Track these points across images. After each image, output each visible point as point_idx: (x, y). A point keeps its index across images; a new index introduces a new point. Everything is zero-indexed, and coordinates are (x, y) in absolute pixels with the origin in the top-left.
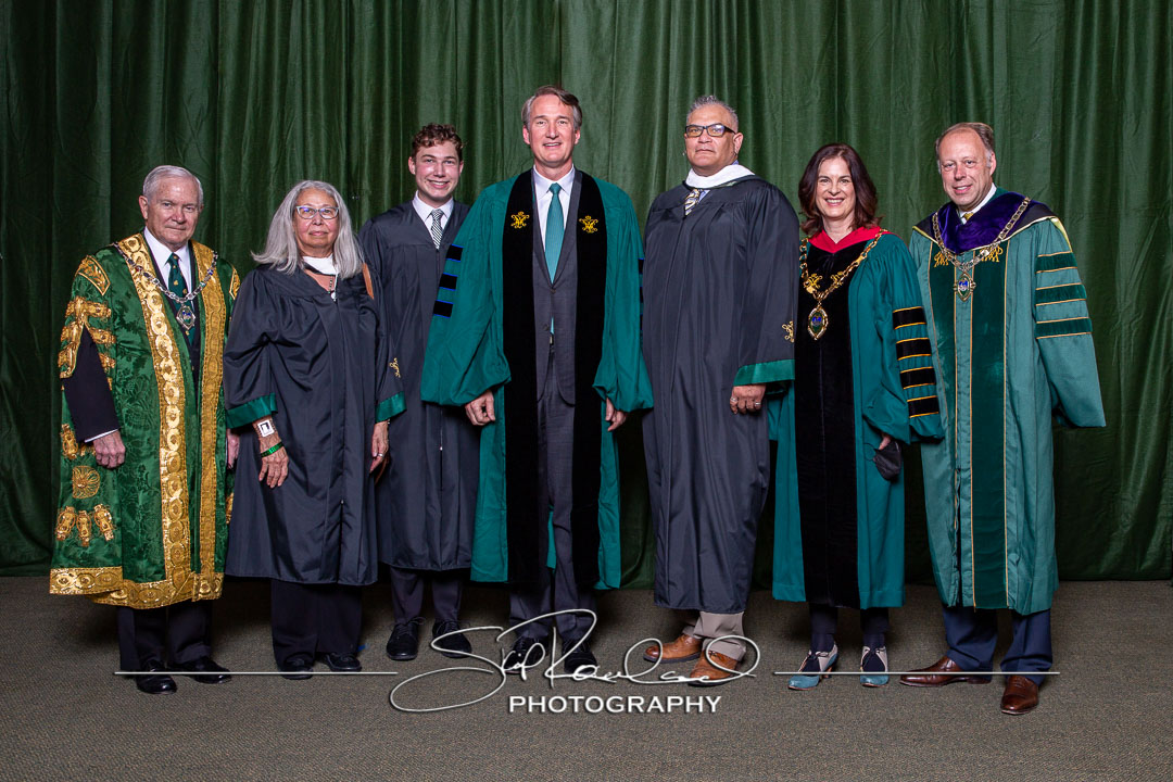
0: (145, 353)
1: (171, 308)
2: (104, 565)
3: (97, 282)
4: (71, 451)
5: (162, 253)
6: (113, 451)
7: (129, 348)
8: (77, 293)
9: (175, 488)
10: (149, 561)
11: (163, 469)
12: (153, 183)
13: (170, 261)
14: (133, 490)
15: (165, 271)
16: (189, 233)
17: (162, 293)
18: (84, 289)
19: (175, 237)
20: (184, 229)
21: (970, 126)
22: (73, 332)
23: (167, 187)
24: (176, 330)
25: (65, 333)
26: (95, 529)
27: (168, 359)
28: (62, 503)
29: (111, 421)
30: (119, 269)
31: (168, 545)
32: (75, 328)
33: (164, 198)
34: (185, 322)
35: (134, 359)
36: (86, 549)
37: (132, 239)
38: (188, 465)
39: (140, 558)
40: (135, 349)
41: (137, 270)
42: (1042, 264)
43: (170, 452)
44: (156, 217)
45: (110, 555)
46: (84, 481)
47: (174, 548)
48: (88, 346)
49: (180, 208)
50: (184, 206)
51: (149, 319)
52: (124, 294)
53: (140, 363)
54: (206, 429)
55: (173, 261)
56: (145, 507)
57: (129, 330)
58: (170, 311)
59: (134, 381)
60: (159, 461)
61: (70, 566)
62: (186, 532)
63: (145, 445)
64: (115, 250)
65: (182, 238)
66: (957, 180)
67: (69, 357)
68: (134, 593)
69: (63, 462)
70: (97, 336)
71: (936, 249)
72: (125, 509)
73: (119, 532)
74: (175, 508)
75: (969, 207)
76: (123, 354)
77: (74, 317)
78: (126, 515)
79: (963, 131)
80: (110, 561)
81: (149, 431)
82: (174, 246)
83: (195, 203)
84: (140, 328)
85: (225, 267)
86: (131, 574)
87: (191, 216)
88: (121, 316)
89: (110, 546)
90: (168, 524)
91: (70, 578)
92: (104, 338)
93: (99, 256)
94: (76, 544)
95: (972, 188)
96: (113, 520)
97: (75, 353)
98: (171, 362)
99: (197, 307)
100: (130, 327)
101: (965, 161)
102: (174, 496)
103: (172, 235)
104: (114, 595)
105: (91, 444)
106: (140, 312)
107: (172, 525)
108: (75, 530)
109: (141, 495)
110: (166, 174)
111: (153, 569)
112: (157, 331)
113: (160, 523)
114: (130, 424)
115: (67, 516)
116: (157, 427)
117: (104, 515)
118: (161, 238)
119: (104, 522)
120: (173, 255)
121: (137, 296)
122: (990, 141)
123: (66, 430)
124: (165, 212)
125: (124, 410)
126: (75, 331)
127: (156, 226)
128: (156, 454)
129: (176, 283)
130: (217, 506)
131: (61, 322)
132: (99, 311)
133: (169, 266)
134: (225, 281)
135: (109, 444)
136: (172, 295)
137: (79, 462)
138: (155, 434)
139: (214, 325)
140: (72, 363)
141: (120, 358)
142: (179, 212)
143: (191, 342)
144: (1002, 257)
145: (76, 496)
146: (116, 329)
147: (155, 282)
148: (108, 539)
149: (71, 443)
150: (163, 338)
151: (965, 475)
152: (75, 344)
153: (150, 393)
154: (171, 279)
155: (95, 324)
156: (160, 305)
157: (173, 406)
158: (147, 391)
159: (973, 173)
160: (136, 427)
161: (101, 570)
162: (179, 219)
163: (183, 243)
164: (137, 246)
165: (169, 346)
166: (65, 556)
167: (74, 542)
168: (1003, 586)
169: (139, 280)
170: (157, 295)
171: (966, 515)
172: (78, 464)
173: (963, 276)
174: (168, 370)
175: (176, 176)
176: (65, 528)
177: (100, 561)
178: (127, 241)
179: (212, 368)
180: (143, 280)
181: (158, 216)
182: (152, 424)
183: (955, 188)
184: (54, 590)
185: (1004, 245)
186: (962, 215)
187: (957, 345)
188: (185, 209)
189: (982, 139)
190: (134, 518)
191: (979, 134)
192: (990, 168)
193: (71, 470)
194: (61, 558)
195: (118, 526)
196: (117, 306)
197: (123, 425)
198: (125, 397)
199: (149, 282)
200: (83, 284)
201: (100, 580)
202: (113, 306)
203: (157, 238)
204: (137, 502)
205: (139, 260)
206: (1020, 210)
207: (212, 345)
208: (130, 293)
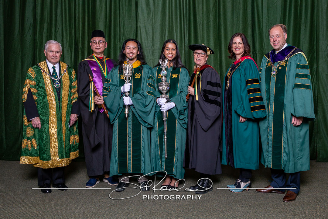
0: (45, 95)
1: (53, 82)
2: (35, 156)
3: (32, 75)
4: (26, 123)
5: (51, 66)
6: (37, 123)
7: (41, 94)
8: (27, 78)
10: (47, 155)
11: (50, 128)
12: (47, 46)
14: (43, 134)
15: (52, 71)
16: (58, 60)
17: (50, 78)
18: (29, 77)
19: (54, 61)
21: (279, 26)
22: (26, 89)
23: (50, 47)
24: (54, 88)
25: (24, 89)
26: (32, 145)
28: (24, 138)
29: (38, 115)
30: (39, 72)
32: (27, 88)
33: (50, 50)
35: (42, 97)
36: (30, 151)
38: (57, 128)
39: (44, 154)
40: (43, 93)
41: (43, 71)
42: (298, 66)
43: (52, 124)
44: (48, 56)
45: (36, 153)
46: (29, 132)
47: (54, 151)
48: (30, 93)
49: (55, 53)
50: (56, 52)
51: (46, 85)
52: (39, 78)
53: (44, 98)
54: (63, 117)
56: (46, 139)
57: (41, 88)
58: (52, 83)
59: (42, 103)
60: (49, 126)
61: (26, 156)
63: (46, 121)
64: (38, 66)
65: (56, 61)
66: (274, 41)
67: (25, 96)
68: (43, 164)
69: (24, 126)
70: (32, 90)
71: (269, 62)
72: (40, 140)
73: (38, 147)
74: (53, 140)
75: (278, 50)
77: (26, 85)
78: (40, 141)
79: (277, 27)
80: (36, 155)
81: (46, 117)
82: (54, 63)
83: (59, 51)
84: (43, 88)
85: (70, 69)
86: (42, 159)
87: (58, 55)
88: (39, 84)
89: (36, 150)
91: (25, 159)
92: (34, 91)
93: (33, 67)
94: (27, 150)
95: (279, 44)
96: (37, 143)
97: (27, 95)
98: (52, 98)
99: (60, 81)
100: (41, 87)
101: (277, 36)
103: (53, 61)
104: (38, 164)
106: (44, 83)
108: (27, 146)
109: (45, 136)
110: (50, 43)
111: (48, 157)
112: (48, 89)
113: (50, 144)
114: (41, 115)
115: (25, 142)
116: (49, 116)
117: (34, 141)
118: (50, 62)
119: (35, 144)
120: (54, 66)
121: (43, 79)
122: (285, 30)
123: (25, 117)
124: (51, 54)
125: (40, 112)
126: (27, 89)
127: (49, 58)
128: (48, 124)
131: (23, 85)
132: (33, 83)
133: (53, 69)
134: (70, 74)
135: (36, 121)
136: (53, 78)
137: (28, 126)
138: (48, 118)
139: (65, 86)
140: (26, 98)
141: (39, 96)
142: (55, 54)
143: (58, 92)
144: (286, 65)
145: (27, 136)
146: (37, 88)
147: (48, 75)
148: (35, 148)
149: (26, 121)
150: (50, 91)
151: (270, 129)
152: (27, 92)
153: (47, 106)
154: (53, 73)
155: (32, 87)
156: (49, 81)
157: (53, 111)
158: (46, 106)
159: (279, 39)
160: (43, 116)
161: (34, 157)
162: (55, 56)
163: (57, 63)
164: (44, 64)
165: (51, 93)
166: (24, 153)
167: (27, 149)
168: (281, 163)
169: (44, 74)
170: (49, 78)
171: (271, 141)
172: (28, 127)
173: (274, 70)
174: (51, 100)
175: (53, 43)
176: (24, 145)
177: (33, 155)
178: (41, 63)
179: (65, 99)
180: (45, 74)
181: (49, 55)
182: (47, 115)
183: (274, 44)
184: (21, 163)
185: (287, 61)
186: (276, 52)
187: (271, 90)
188: (56, 53)
189: (283, 29)
190: (43, 143)
191: (282, 28)
192: (285, 38)
193: (26, 129)
194: (23, 153)
195: (38, 145)
196: (38, 82)
197: (40, 115)
198: (40, 108)
199: (46, 75)
200: (29, 75)
201: (33, 160)
202: (37, 82)
203: (49, 62)
204: (43, 138)
205: (44, 68)
206: (293, 51)
207: (65, 92)
208: (41, 78)
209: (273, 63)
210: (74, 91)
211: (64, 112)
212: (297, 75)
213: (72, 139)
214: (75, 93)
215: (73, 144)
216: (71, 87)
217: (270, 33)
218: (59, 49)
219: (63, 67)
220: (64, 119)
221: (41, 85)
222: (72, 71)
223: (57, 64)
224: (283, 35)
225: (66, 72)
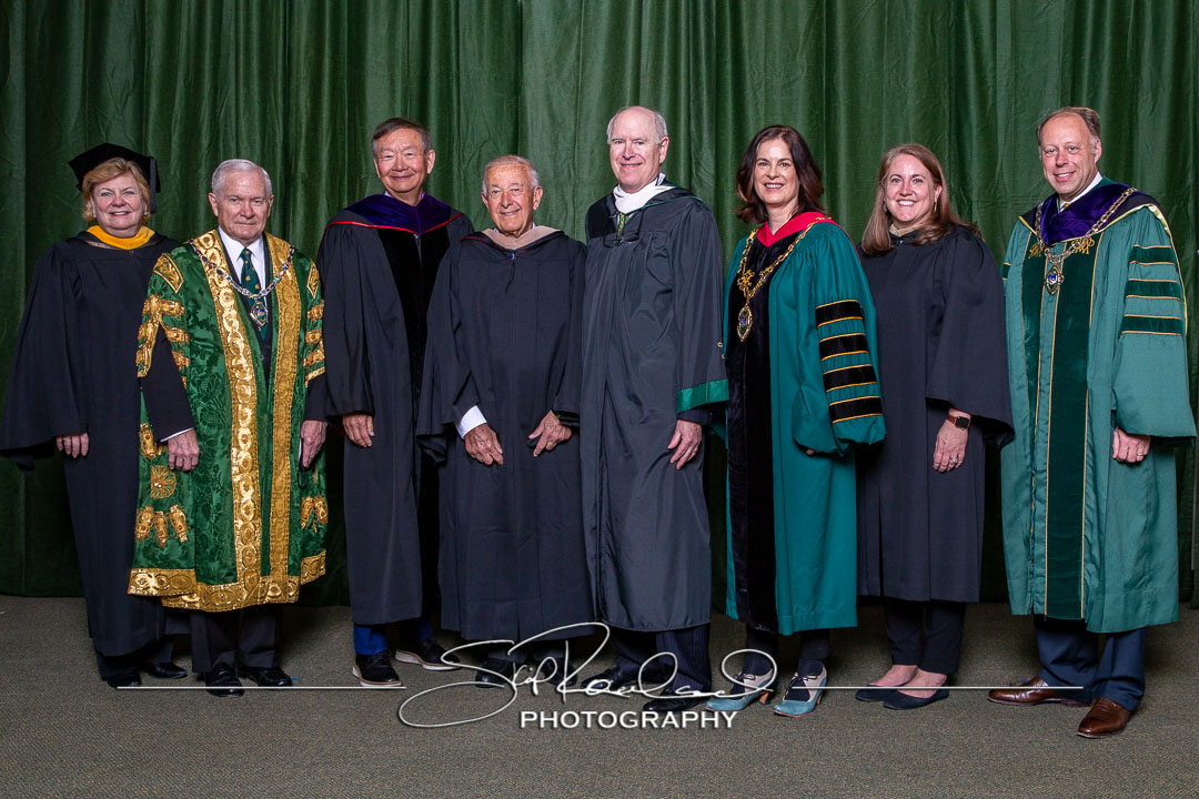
0: (218, 350)
1: (244, 305)
2: (179, 567)
3: (170, 280)
4: (150, 451)
5: (235, 248)
6: (187, 453)
7: (203, 346)
8: (153, 292)
9: (247, 489)
10: (221, 563)
11: (235, 469)
12: (220, 179)
13: (242, 256)
14: (208, 491)
15: (238, 266)
16: (260, 227)
17: (235, 290)
18: (159, 286)
19: (245, 233)
20: (255, 223)
21: (1075, 111)
22: (149, 331)
23: (232, 182)
24: (250, 327)
25: (142, 332)
26: (170, 530)
27: (239, 358)
28: (141, 502)
29: (185, 420)
30: (195, 269)
31: (239, 547)
32: (150, 325)
33: (230, 194)
34: (259, 318)
35: (207, 358)
36: (163, 550)
37: (206, 235)
38: (260, 466)
39: (212, 560)
40: (208, 347)
41: (210, 268)
42: (1136, 255)
43: (242, 454)
44: (225, 214)
45: (185, 557)
46: (160, 482)
47: (245, 550)
48: (163, 345)
49: (247, 203)
50: (252, 200)
51: (221, 315)
52: (197, 291)
53: (213, 361)
54: (278, 428)
55: (246, 255)
56: (219, 507)
57: (202, 328)
58: (242, 307)
59: (208, 380)
60: (230, 462)
61: (150, 567)
62: (258, 534)
63: (219, 444)
64: (190, 248)
65: (253, 233)
66: (1058, 166)
67: (145, 356)
68: (206, 596)
69: (141, 462)
70: (171, 335)
71: (1034, 239)
72: (200, 509)
73: (192, 534)
74: (247, 509)
75: (1070, 195)
76: (198, 352)
77: (149, 315)
78: (200, 515)
79: (1067, 115)
80: (183, 563)
81: (222, 431)
82: (246, 240)
83: (262, 195)
84: (212, 325)
85: (302, 261)
86: (205, 577)
87: (259, 210)
88: (194, 315)
89: (184, 548)
90: (239, 526)
91: (148, 579)
92: (177, 336)
93: (174, 253)
94: (154, 545)
95: (1075, 175)
96: (187, 521)
97: (150, 351)
98: (243, 361)
99: (271, 301)
100: (204, 324)
101: (1070, 148)
102: (247, 497)
103: (244, 230)
104: (185, 598)
105: (166, 443)
106: (214, 310)
107: (244, 526)
108: (153, 531)
109: (216, 497)
110: (231, 169)
111: (225, 571)
112: (229, 329)
113: (232, 525)
114: (205, 423)
115: (146, 517)
116: (230, 427)
117: (177, 513)
118: (232, 235)
119: (179, 523)
120: (246, 249)
121: (210, 294)
122: (1094, 126)
123: (145, 429)
124: (234, 208)
125: (199, 409)
126: (150, 330)
127: (226, 223)
128: (228, 453)
129: (248, 278)
130: (292, 507)
131: (138, 319)
132: (172, 309)
133: (241, 261)
134: (302, 276)
135: (184, 445)
136: (245, 292)
137: (158, 461)
138: (228, 433)
139: (288, 321)
140: (148, 362)
141: (194, 356)
142: (247, 207)
143: (263, 340)
144: (1092, 250)
145: (153, 495)
146: (190, 327)
147: (229, 279)
148: (182, 540)
149: (149, 442)
150: (235, 335)
151: (1041, 476)
152: (151, 343)
153: (223, 391)
154: (244, 275)
155: (169, 323)
156: (232, 302)
157: (244, 405)
158: (221, 388)
159: (1077, 159)
160: (210, 426)
161: (176, 572)
162: (248, 214)
163: (256, 237)
164: (211, 243)
165: (240, 343)
166: (144, 555)
167: (153, 543)
168: (1077, 596)
169: (212, 277)
170: (230, 291)
171: (1042, 518)
172: (156, 463)
173: (1052, 270)
174: (240, 367)
175: (240, 170)
176: (144, 528)
177: (174, 562)
178: (201, 238)
179: (286, 365)
180: (216, 277)
181: (228, 212)
182: (226, 424)
183: (1056, 175)
184: (132, 591)
185: (1096, 238)
186: (1063, 204)
187: (1041, 341)
188: (253, 203)
189: (1088, 124)
190: (208, 519)
191: (1085, 118)
192: (1095, 155)
193: (149, 470)
194: (141, 557)
195: (192, 527)
196: (190, 304)
197: (198, 423)
198: (199, 396)
199: (222, 279)
200: (158, 282)
201: (174, 581)
202: (187, 304)
203: (229, 234)
204: (211, 502)
205: (213, 256)
206: (1120, 201)
207: (285, 342)
208: (203, 290)
209: (1048, 246)
210: (314, 337)
211: (282, 410)
212: (1131, 288)
213: (307, 510)
214: (316, 346)
215: (310, 528)
216: (305, 325)
217: (1045, 138)
218: (262, 188)
219: (279, 254)
220: (281, 435)
221: (202, 315)
222: (307, 269)
223: (258, 242)
224: (1089, 144)
225: (287, 271)
